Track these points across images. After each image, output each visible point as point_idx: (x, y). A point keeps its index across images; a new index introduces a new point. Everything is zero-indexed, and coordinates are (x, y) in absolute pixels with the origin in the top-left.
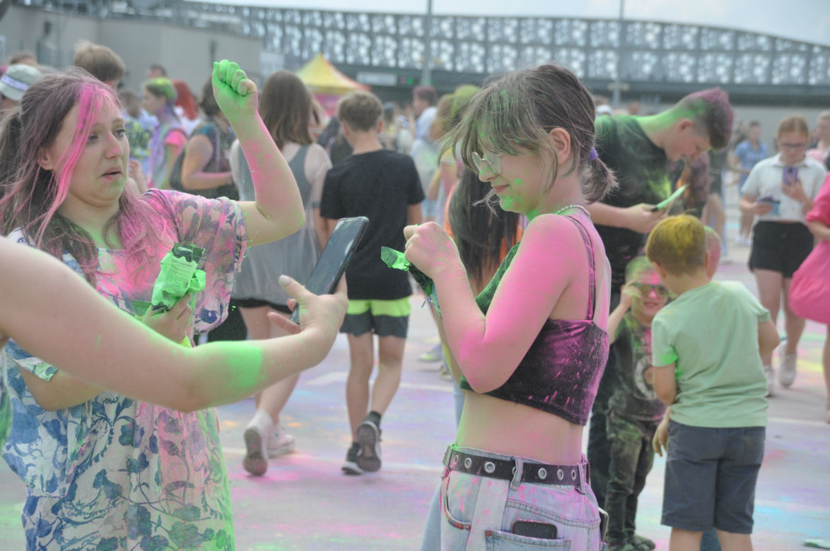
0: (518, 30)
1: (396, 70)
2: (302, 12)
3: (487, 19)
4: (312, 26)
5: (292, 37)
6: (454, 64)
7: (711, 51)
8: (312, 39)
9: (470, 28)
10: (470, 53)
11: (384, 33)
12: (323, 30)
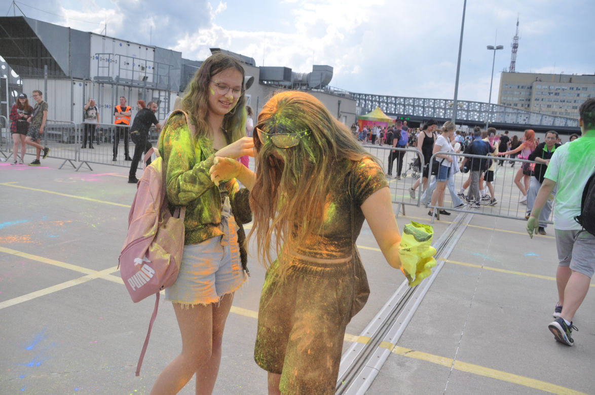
0: (434, 103)
1: (395, 114)
2: (366, 95)
3: (424, 99)
4: (362, 99)
5: (362, 103)
6: (404, 112)
7: (473, 111)
8: (368, 104)
9: (419, 102)
10: (419, 110)
11: (391, 103)
12: (372, 101)
